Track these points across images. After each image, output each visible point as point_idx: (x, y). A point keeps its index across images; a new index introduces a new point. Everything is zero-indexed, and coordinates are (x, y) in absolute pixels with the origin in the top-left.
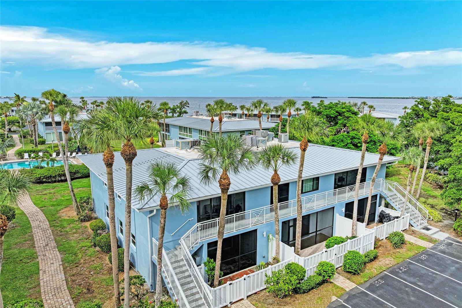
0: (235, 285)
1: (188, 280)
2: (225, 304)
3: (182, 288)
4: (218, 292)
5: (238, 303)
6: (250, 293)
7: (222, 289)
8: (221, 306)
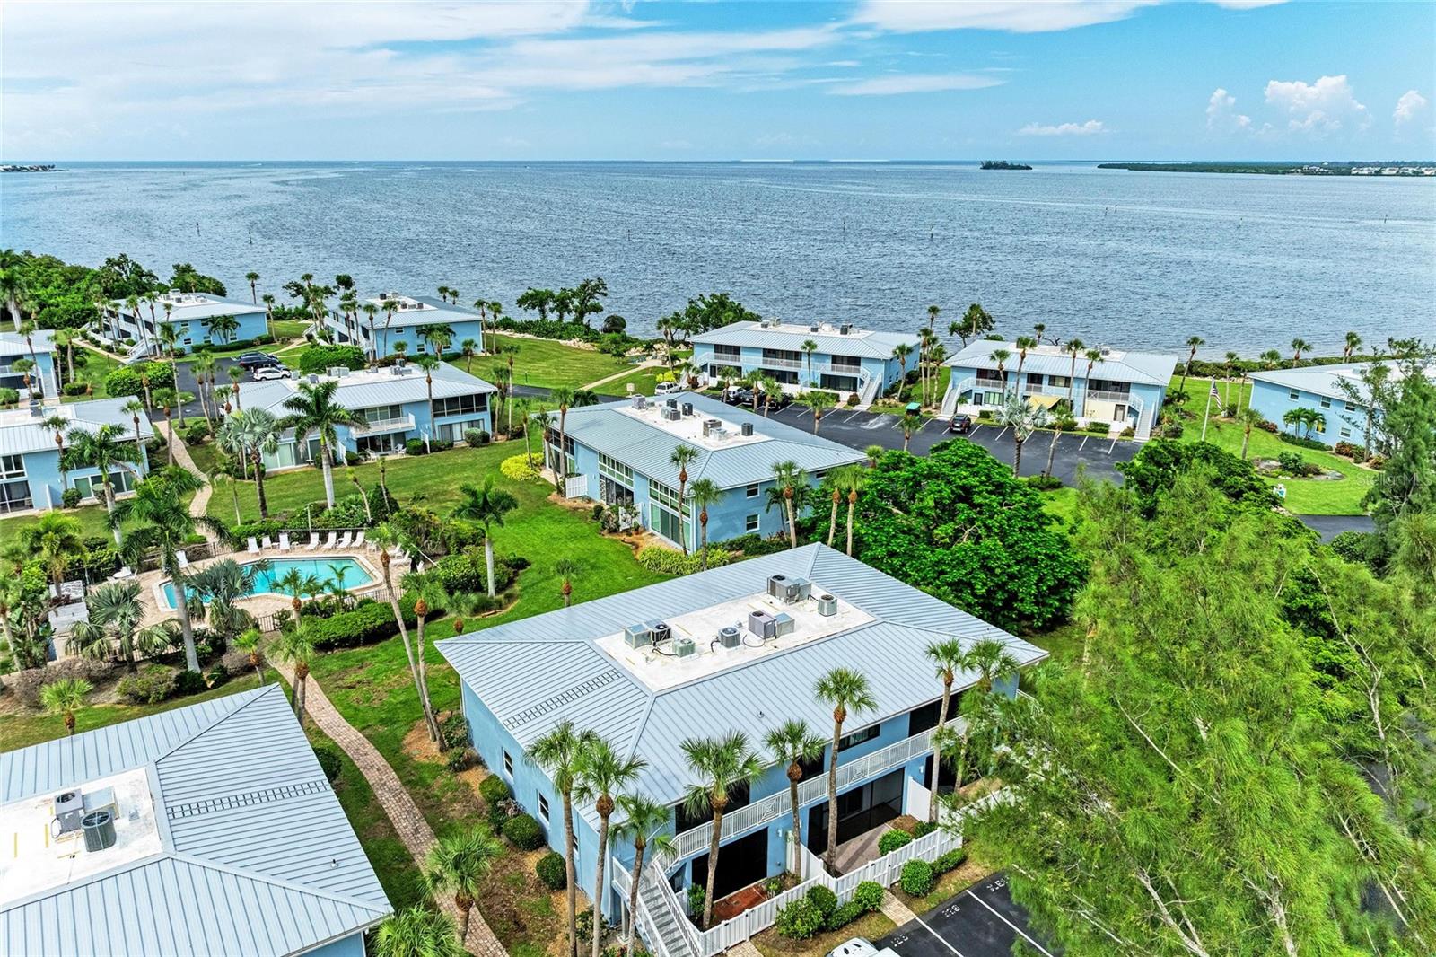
0: (732, 926)
1: (667, 919)
2: (718, 951)
3: (660, 932)
4: (708, 937)
5: (737, 948)
6: (754, 932)
7: (715, 933)
8: (713, 954)
